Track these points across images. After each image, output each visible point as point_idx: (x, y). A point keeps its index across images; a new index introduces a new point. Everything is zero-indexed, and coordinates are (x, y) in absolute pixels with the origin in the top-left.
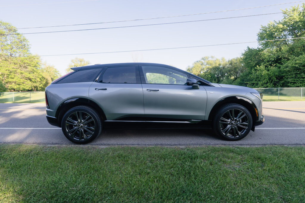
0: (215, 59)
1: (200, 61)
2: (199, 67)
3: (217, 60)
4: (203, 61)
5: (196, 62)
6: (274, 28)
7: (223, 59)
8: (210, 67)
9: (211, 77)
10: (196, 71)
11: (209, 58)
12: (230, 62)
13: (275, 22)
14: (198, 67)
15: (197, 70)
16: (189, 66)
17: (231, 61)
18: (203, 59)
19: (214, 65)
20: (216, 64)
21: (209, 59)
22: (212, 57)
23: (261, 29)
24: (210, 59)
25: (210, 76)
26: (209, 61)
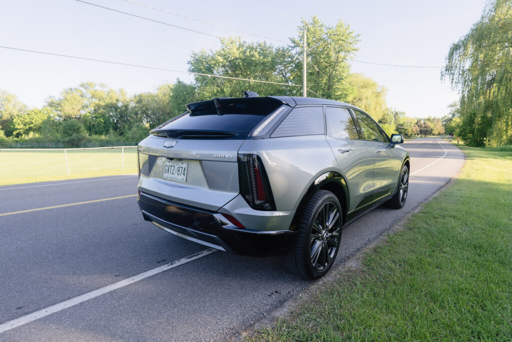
0: (108, 91)
1: (76, 90)
2: (78, 102)
3: (111, 91)
4: (84, 91)
5: (68, 91)
6: (213, 60)
7: (121, 91)
8: (103, 104)
9: (105, 123)
10: (71, 108)
11: (95, 86)
12: (138, 98)
13: (211, 52)
14: (75, 100)
15: (74, 106)
16: (51, 97)
17: (140, 96)
18: (82, 85)
19: (108, 101)
20: (111, 98)
21: (96, 88)
22: (102, 85)
23: (192, 55)
24: (98, 88)
25: (103, 121)
26: (96, 91)
